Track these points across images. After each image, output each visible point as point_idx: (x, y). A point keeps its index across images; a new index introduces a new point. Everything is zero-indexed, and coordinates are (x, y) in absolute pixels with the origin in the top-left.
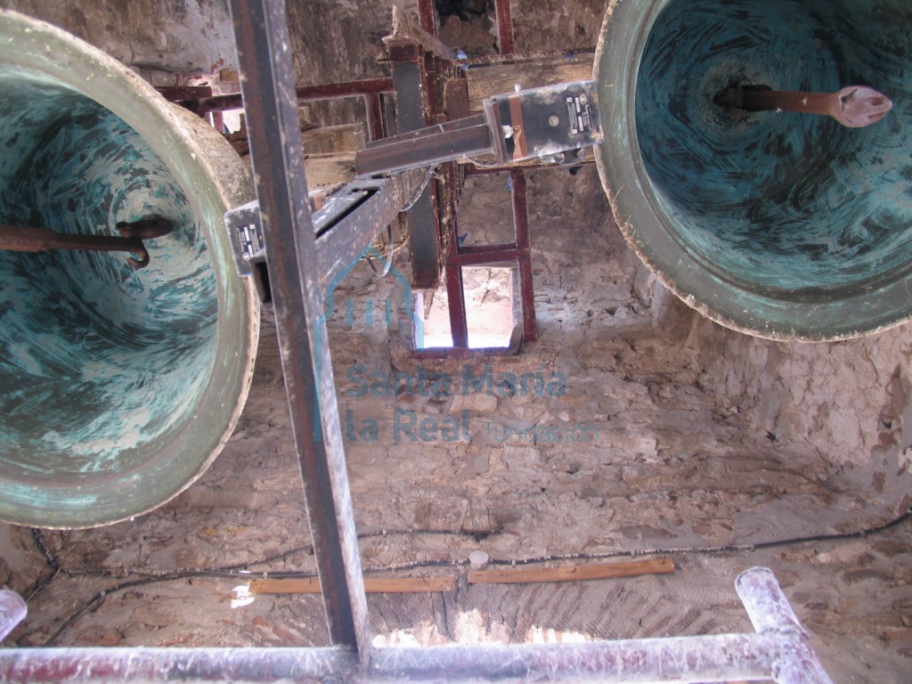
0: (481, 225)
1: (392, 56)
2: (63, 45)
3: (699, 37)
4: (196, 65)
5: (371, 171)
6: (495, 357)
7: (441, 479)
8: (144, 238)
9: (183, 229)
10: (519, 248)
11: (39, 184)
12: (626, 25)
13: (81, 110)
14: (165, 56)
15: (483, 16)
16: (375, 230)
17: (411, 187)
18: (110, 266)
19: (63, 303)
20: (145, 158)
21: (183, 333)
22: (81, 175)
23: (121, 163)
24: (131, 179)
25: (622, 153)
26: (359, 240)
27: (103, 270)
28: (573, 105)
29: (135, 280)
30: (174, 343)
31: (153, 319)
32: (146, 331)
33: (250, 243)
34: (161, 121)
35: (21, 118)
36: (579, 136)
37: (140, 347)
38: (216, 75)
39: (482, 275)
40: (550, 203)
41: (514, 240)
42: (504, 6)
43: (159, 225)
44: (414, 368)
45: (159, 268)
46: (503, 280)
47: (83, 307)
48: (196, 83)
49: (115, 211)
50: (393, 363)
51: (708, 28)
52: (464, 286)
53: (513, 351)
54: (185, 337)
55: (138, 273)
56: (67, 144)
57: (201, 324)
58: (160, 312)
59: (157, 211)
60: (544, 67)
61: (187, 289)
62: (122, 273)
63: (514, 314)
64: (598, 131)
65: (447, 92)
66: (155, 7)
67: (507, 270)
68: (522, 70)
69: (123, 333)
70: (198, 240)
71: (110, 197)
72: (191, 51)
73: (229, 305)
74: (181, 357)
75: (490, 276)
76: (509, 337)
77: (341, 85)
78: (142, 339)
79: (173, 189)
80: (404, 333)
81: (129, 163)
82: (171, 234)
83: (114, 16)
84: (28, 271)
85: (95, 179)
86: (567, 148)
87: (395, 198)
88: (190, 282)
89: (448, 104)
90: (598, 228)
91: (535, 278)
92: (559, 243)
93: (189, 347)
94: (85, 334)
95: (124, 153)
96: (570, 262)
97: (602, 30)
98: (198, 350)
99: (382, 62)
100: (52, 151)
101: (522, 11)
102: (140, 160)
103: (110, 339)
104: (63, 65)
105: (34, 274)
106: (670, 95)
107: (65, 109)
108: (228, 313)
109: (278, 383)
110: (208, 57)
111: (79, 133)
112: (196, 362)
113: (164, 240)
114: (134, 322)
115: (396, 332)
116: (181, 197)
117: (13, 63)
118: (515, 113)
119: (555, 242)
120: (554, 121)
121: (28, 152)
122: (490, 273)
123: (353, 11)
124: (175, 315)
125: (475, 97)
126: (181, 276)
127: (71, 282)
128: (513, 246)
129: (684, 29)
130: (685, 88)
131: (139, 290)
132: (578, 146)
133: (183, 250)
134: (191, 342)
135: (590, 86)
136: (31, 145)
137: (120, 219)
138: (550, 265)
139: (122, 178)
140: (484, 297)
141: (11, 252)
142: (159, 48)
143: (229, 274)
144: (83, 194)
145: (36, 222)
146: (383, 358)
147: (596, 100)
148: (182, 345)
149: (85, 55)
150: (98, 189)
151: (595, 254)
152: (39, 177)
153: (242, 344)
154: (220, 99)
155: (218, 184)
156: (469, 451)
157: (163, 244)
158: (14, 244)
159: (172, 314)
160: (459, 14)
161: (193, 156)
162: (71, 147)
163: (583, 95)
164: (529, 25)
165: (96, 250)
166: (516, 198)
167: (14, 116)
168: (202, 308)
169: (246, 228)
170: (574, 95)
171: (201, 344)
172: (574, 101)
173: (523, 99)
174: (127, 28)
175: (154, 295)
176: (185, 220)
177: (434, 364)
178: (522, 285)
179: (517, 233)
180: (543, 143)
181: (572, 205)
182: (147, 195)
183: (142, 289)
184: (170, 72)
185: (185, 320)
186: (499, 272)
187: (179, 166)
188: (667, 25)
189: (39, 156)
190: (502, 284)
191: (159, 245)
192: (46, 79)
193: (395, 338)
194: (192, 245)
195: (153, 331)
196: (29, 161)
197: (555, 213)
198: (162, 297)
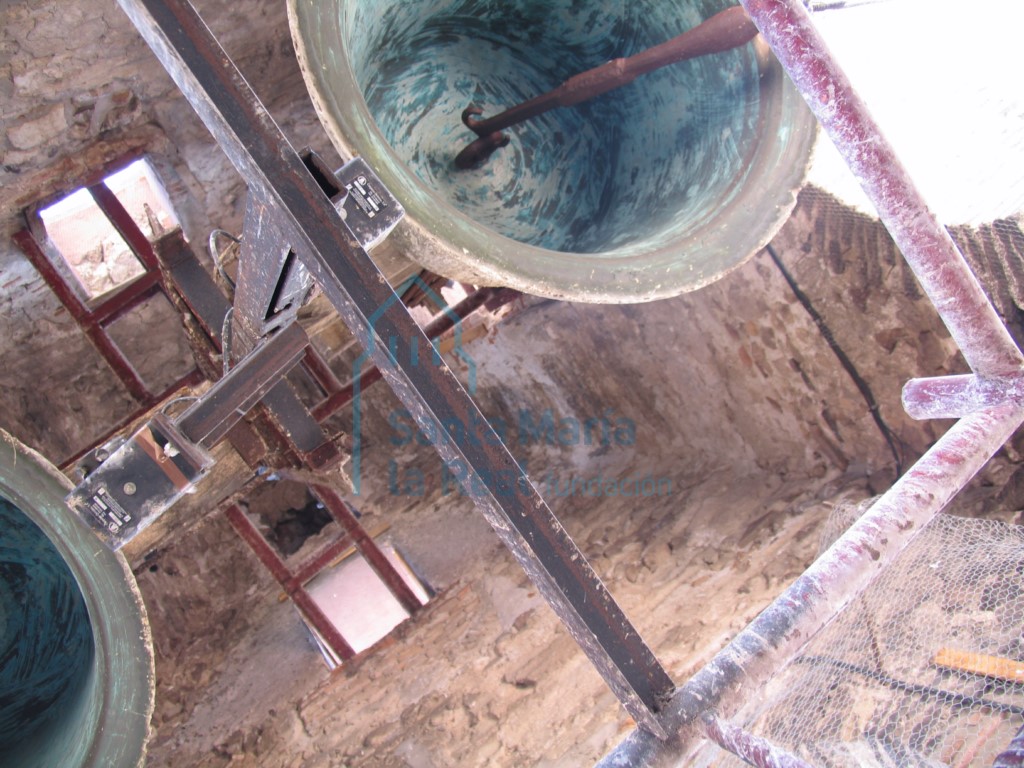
0: (152, 325)
1: (333, 446)
2: (627, 291)
3: (39, 651)
4: (512, 325)
5: (284, 332)
6: (48, 193)
7: (19, 17)
8: (477, 140)
9: (445, 168)
10: (96, 326)
11: (597, 144)
12: (120, 619)
13: (589, 235)
14: (542, 318)
15: (274, 525)
16: (244, 279)
17: (238, 336)
18: (498, 95)
19: (525, 35)
20: (513, 219)
21: (394, 59)
22: (563, 173)
23: (533, 203)
24: (517, 192)
25: (38, 497)
26: (253, 263)
27: (503, 88)
28: (120, 516)
29: (468, 93)
30: (398, 45)
31: (431, 60)
32: (432, 44)
33: (366, 197)
34: (511, 268)
35: (635, 201)
36: (94, 490)
37: (431, 24)
38: (490, 326)
39: (119, 275)
40: (94, 389)
41: (108, 331)
42: (259, 547)
43: (470, 160)
44: (134, 136)
45: (450, 116)
46: (93, 282)
47: (505, 40)
48: (504, 309)
49: (517, 154)
50: (159, 130)
51: (35, 666)
52: (131, 253)
53: (32, 210)
54: (391, 55)
55: (467, 101)
56: (589, 195)
57: (380, 78)
58: (427, 71)
59: (478, 172)
60: (179, 524)
61: (412, 108)
62: (483, 94)
63: (58, 253)
64: (77, 507)
65: (261, 443)
66: (572, 357)
67: (96, 294)
68: (199, 508)
69: (454, 31)
70: (425, 164)
71: (529, 164)
72: (522, 336)
73: (358, 117)
74: (383, 33)
75: (109, 277)
76: (47, 223)
77: (370, 384)
78: (433, 34)
79: (474, 203)
80: (168, 168)
81: (526, 206)
82: (455, 157)
83: (601, 330)
84: (571, 54)
85: (549, 177)
86: (99, 470)
87: (246, 319)
88: (413, 117)
89: (253, 432)
90: (23, 394)
91: (58, 303)
92: (56, 354)
93: (380, 48)
94: (491, 13)
95: (534, 213)
96: (30, 342)
97: (141, 599)
98: (370, 49)
99: (337, 435)
100: (598, 182)
101: (241, 553)
102: (516, 215)
103: (463, 19)
104: (619, 272)
105: (564, 53)
106: (30, 579)
107: (603, 228)
108: (354, 108)
109: (273, 47)
110: (505, 339)
111: (582, 212)
112: (365, 36)
113: (458, 147)
114: (448, 48)
115: (176, 165)
116: (461, 199)
117: (660, 250)
118: (174, 472)
119: (61, 353)
120: (129, 488)
121: (618, 171)
122: (112, 281)
123: (397, 455)
124: (411, 75)
125: (230, 455)
126: (425, 119)
127: (526, 60)
128: (104, 324)
129: (61, 647)
130: (18, 596)
131: (459, 84)
132: (88, 480)
133: (435, 146)
134: (381, 54)
135: (115, 544)
136: (618, 179)
137: (509, 147)
138: (51, 326)
139: (526, 188)
140: (102, 252)
141: (593, 66)
142: (551, 323)
143: (374, 150)
144: (554, 155)
145: (584, 108)
146: (174, 129)
147: (100, 535)
148: (388, 46)
149: (604, 292)
150: (542, 166)
151: (7, 366)
152: (599, 152)
153: (324, 81)
154: (475, 306)
155: (429, 235)
156: (8, 68)
157: (457, 143)
158: (593, 76)
159: (415, 74)
160: (298, 512)
161: (466, 251)
162: (584, 194)
163: (116, 532)
164: (226, 545)
165: (519, 106)
166: (131, 375)
167: (642, 199)
168: (387, 95)
169: (377, 209)
170: (125, 526)
171: (370, 56)
172: (122, 520)
173: (176, 490)
174: (586, 325)
175: (442, 86)
176: (447, 178)
177: (113, 151)
178: (68, 289)
179: (107, 340)
180: (127, 461)
181: (68, 401)
182: (495, 184)
183: (456, 86)
184: (532, 306)
185: (399, 74)
186: (102, 288)
187: (474, 233)
188: (81, 640)
189: (607, 172)
190: (91, 277)
191: (460, 140)
192: (629, 250)
193: (173, 158)
194: (429, 156)
195: (426, 47)
196: (614, 162)
197: (81, 381)
198: (432, 88)
